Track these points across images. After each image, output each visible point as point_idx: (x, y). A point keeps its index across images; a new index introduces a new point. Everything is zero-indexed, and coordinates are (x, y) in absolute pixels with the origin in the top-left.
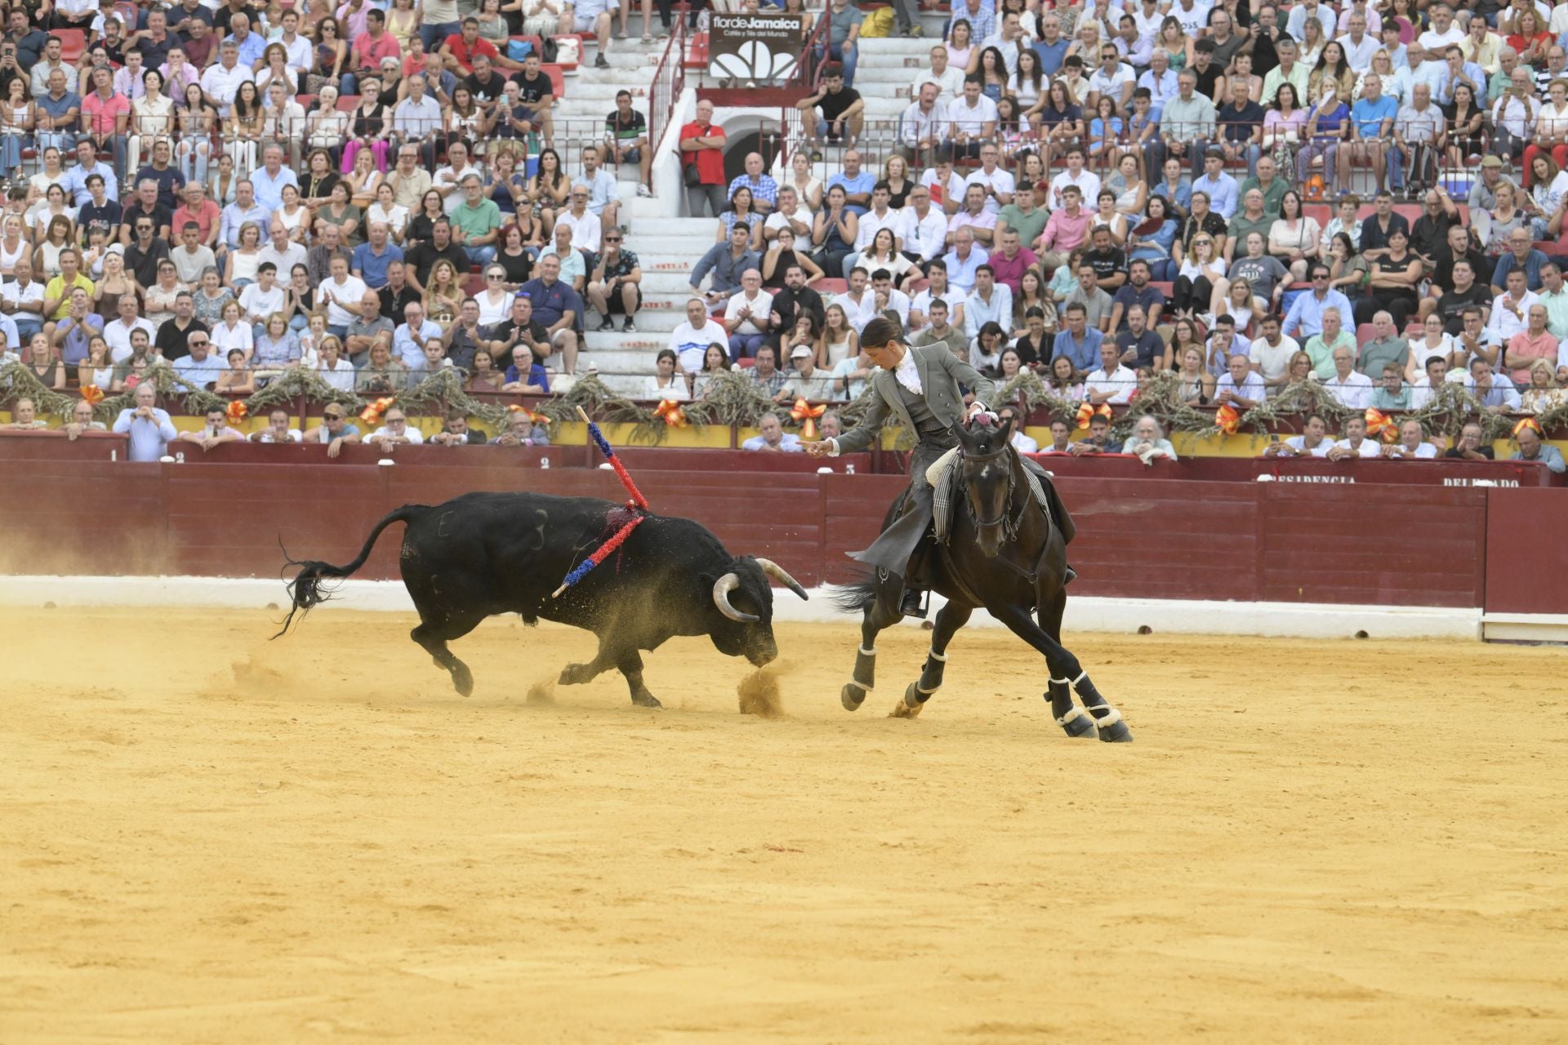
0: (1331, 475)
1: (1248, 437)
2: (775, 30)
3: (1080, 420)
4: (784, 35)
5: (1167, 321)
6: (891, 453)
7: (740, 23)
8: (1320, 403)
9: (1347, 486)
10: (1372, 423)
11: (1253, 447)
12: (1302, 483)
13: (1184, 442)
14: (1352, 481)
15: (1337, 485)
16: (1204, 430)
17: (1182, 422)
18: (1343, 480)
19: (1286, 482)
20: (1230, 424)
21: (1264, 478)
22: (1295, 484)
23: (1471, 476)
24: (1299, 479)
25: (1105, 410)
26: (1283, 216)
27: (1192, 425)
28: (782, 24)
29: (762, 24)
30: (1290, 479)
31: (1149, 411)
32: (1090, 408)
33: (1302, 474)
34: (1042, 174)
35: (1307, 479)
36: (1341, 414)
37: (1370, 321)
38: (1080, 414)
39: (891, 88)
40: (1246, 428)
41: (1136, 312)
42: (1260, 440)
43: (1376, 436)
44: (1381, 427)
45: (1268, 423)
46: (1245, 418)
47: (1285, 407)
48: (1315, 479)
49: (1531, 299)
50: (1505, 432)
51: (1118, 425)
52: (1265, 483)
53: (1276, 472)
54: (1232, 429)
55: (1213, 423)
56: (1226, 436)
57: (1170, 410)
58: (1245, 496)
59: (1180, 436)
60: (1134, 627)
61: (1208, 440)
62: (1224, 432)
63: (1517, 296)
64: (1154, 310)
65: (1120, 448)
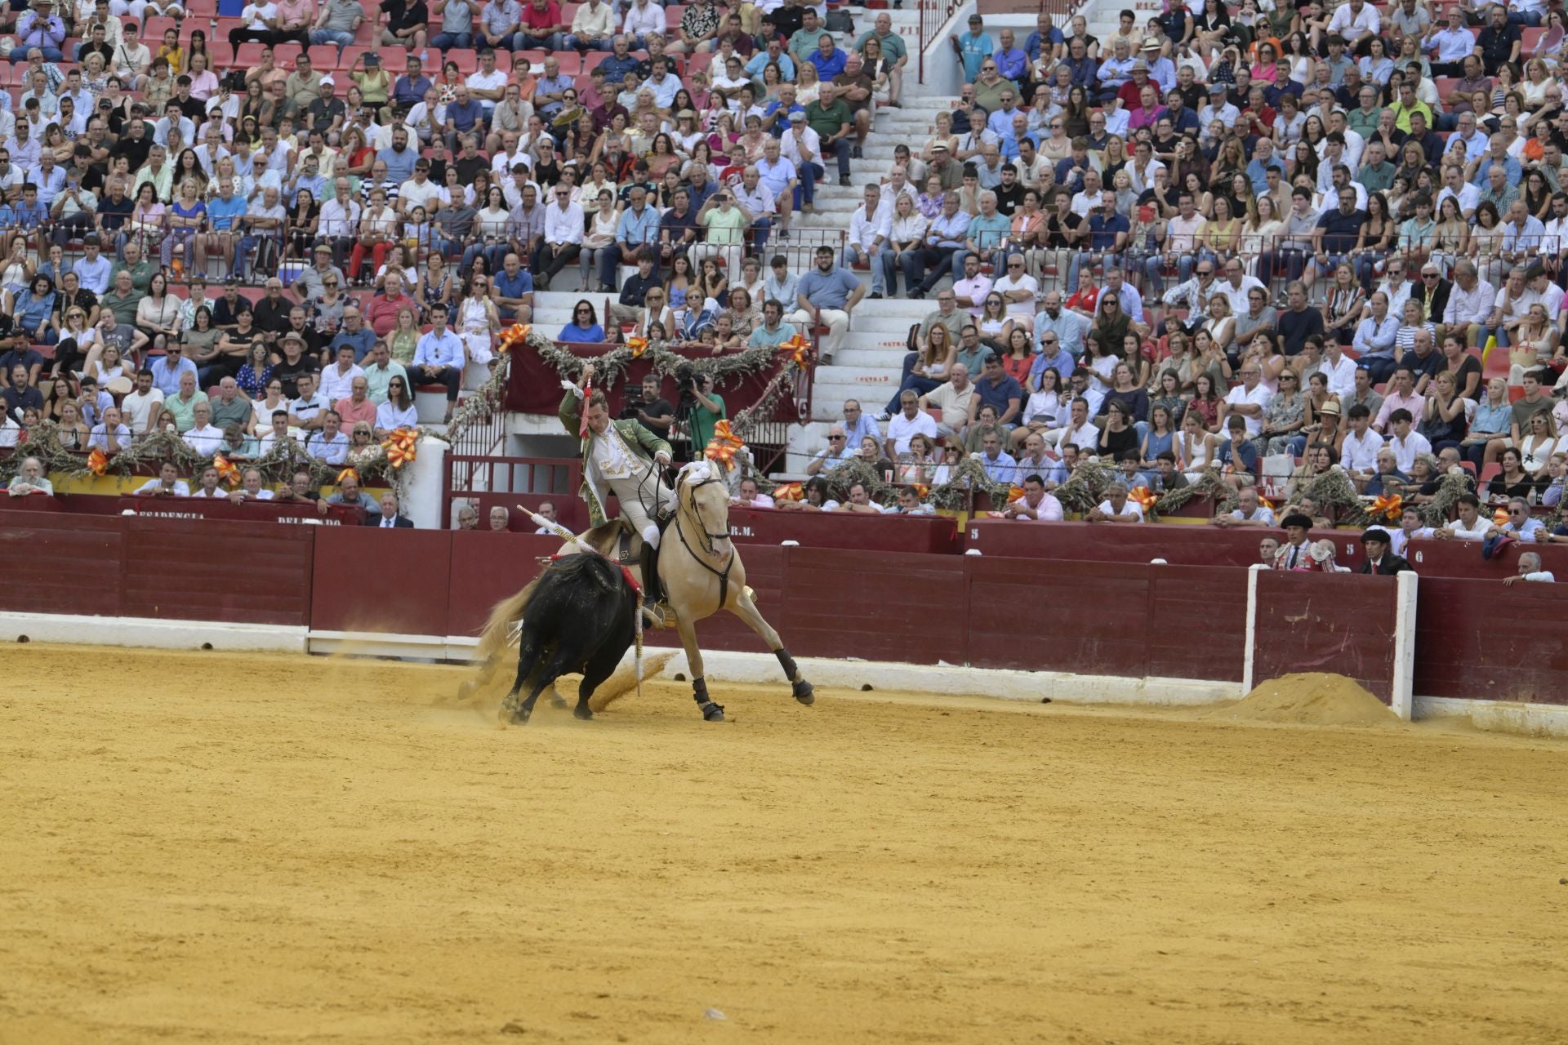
0: (184, 512)
1: (115, 478)
5: (46, 378)
8: (176, 451)
9: (197, 521)
11: (119, 487)
12: (160, 518)
14: (202, 517)
15: (189, 520)
16: (77, 471)
17: (59, 464)
18: (194, 516)
19: (145, 516)
20: (100, 467)
21: (128, 512)
22: (153, 518)
23: (301, 516)
24: (157, 514)
26: (151, 293)
27: (68, 467)
30: (149, 514)
31: (31, 454)
33: (160, 511)
35: (163, 514)
36: (193, 461)
37: (218, 383)
40: (113, 471)
41: (20, 370)
42: (125, 481)
43: (222, 480)
44: (227, 473)
45: (132, 467)
46: (113, 461)
47: (146, 454)
48: (171, 515)
50: (330, 480)
52: (127, 517)
53: (138, 509)
54: (101, 472)
55: (85, 466)
56: (97, 476)
57: (49, 455)
58: (112, 528)
59: (58, 475)
60: (14, 636)
61: (80, 480)
62: (94, 474)
63: (345, 368)
64: (35, 370)
65: (6, 485)
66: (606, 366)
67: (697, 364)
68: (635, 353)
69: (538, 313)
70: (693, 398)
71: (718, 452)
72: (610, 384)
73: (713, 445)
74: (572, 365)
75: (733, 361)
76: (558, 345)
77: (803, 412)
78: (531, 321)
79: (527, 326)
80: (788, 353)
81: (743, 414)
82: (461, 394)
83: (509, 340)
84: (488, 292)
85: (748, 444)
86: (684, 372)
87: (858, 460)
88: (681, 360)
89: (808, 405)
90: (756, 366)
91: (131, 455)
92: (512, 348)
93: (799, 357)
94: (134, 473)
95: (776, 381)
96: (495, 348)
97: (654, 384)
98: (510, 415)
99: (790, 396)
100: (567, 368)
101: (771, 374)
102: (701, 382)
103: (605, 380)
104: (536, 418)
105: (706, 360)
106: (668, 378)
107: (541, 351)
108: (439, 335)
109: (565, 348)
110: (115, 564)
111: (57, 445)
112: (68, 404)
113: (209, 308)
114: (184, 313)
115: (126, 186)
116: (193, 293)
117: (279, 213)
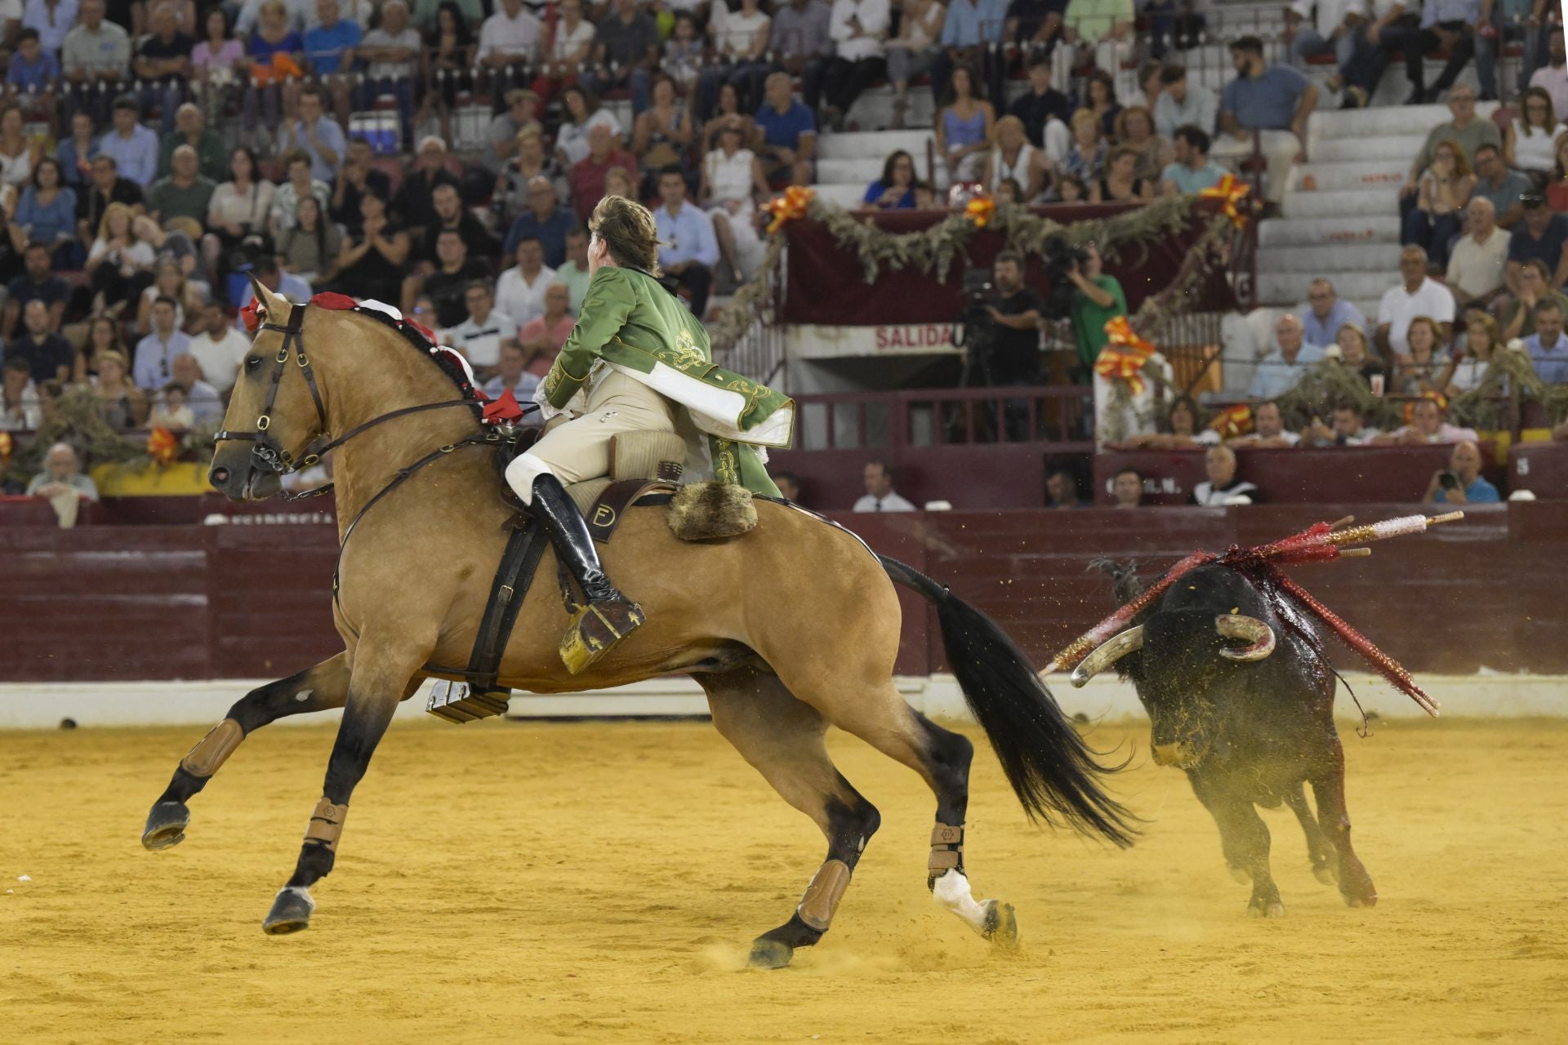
0: (300, 512)
5: (76, 321)
9: (321, 524)
11: (198, 479)
12: (264, 524)
13: (108, 477)
14: (328, 519)
15: (310, 524)
16: (133, 462)
17: (104, 451)
18: (316, 518)
19: (242, 525)
20: (167, 452)
21: (214, 519)
22: (254, 524)
24: (259, 519)
26: (232, 178)
27: (119, 454)
30: (247, 520)
31: (59, 438)
33: (263, 512)
35: (269, 519)
40: (187, 456)
41: (36, 308)
46: (184, 445)
48: (280, 519)
49: (548, 277)
51: (21, 460)
52: (215, 528)
53: (229, 512)
54: (170, 459)
55: (144, 452)
56: (163, 466)
57: (88, 438)
58: (192, 545)
59: (103, 470)
60: (54, 722)
61: (139, 473)
62: (160, 463)
63: (531, 273)
64: (58, 308)
65: (23, 488)
66: (935, 244)
67: (1075, 232)
68: (980, 222)
69: (824, 166)
70: (1072, 285)
71: (1118, 366)
72: (943, 272)
73: (1106, 356)
74: (882, 248)
75: (1130, 224)
76: (859, 217)
77: (1243, 294)
78: (813, 179)
79: (809, 190)
80: (1217, 205)
81: (1150, 304)
82: (712, 302)
83: (780, 216)
84: (743, 144)
85: (1160, 349)
86: (1055, 244)
87: (1333, 364)
88: (1050, 227)
89: (1252, 282)
90: (1165, 228)
92: (788, 225)
93: (1231, 211)
95: (1199, 250)
96: (761, 225)
97: (1012, 265)
98: (792, 328)
99: (1220, 272)
100: (874, 252)
101: (1189, 238)
102: (1083, 258)
103: (935, 267)
104: (831, 331)
105: (1089, 223)
106: (1031, 259)
107: (833, 228)
108: (673, 215)
109: (870, 221)
110: (200, 600)
111: (99, 423)
112: (110, 358)
113: (320, 195)
114: (281, 205)
115: (179, 15)
116: (292, 174)
117: (411, 40)
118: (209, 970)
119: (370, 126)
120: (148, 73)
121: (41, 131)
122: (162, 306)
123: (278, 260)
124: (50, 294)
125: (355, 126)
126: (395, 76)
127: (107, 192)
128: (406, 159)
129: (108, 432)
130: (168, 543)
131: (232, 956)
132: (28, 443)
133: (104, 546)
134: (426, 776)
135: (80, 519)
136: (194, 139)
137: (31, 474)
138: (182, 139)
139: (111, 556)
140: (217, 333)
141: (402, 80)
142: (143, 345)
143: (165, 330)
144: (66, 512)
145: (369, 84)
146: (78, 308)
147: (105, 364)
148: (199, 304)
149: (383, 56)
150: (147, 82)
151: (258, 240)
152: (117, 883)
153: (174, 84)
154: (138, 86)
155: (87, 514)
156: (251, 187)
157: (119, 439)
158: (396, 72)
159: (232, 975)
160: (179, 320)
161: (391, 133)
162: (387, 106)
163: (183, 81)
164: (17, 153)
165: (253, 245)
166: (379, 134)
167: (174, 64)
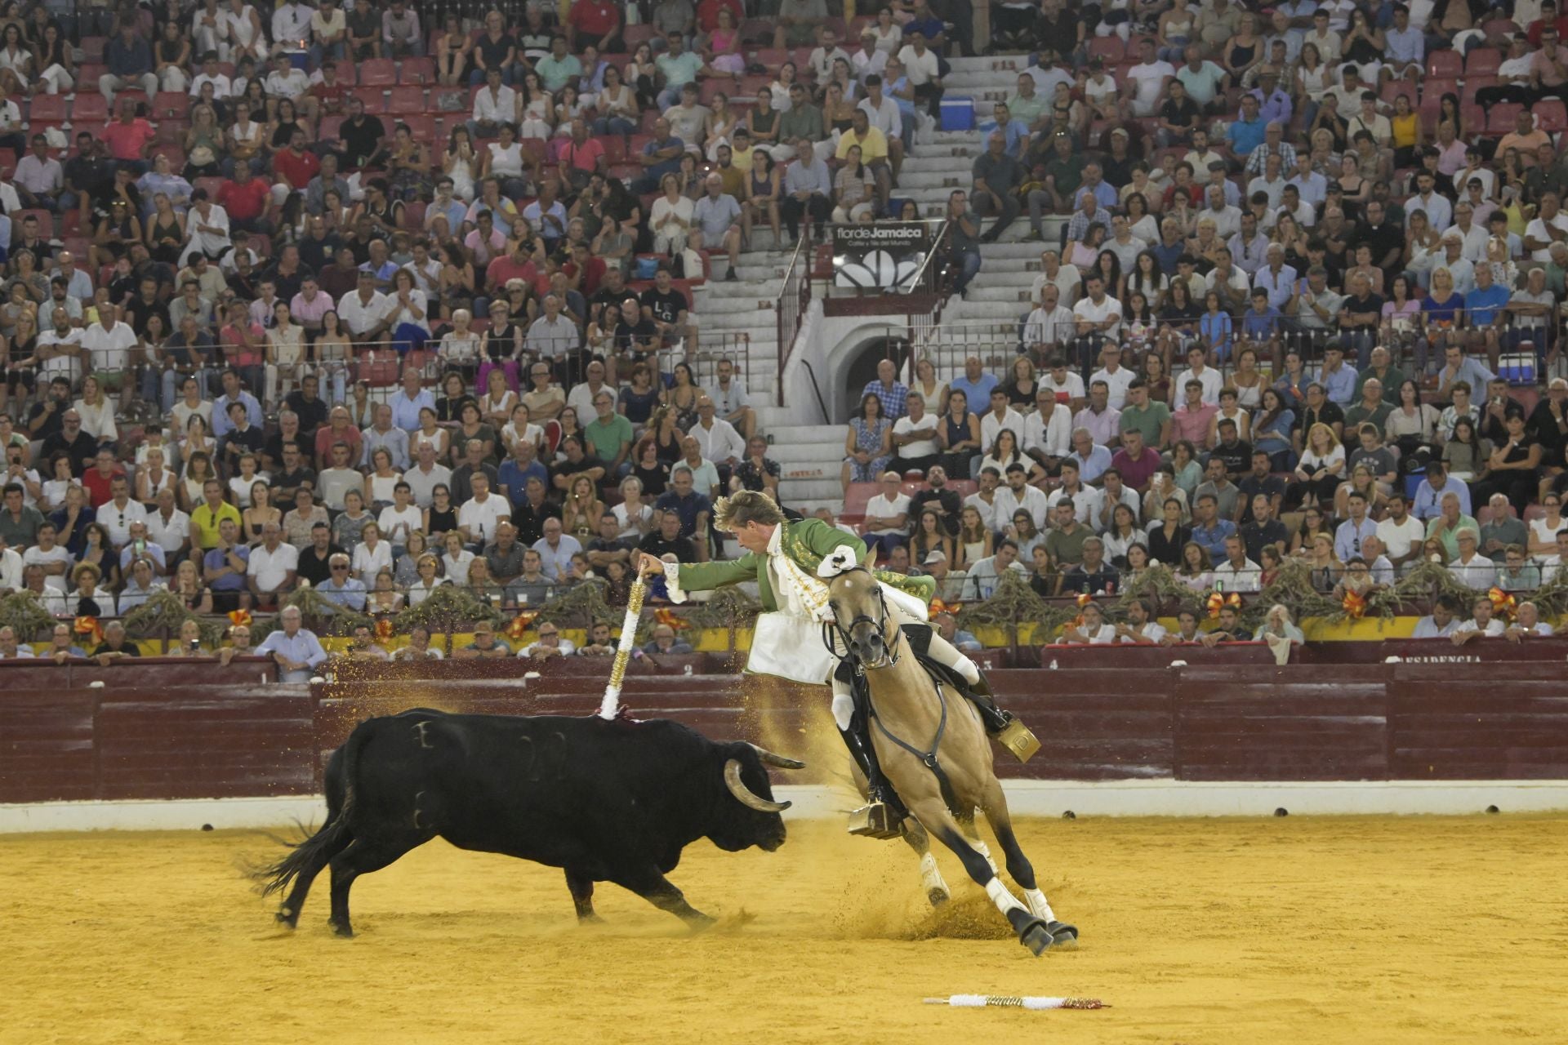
0: (1457, 655)
1: (1374, 621)
2: (897, 239)
3: (1211, 609)
4: (907, 243)
5: (1292, 510)
6: (1026, 648)
7: (863, 233)
8: (1444, 585)
9: (1473, 664)
10: (1497, 603)
11: (1380, 629)
12: (1429, 664)
13: (1313, 627)
14: (1478, 660)
15: (1464, 663)
16: (1331, 616)
17: (1310, 608)
18: (1469, 659)
19: (1413, 663)
20: (1358, 609)
21: (1391, 660)
22: (1422, 664)
24: (1426, 660)
25: (1235, 599)
27: (1322, 610)
28: (904, 233)
29: (885, 233)
30: (1417, 660)
31: (1277, 598)
32: (1220, 597)
33: (1429, 654)
34: (1163, 372)
35: (1434, 659)
36: (1464, 595)
37: (1487, 503)
38: (1211, 603)
39: (1014, 292)
40: (1373, 612)
41: (1260, 502)
42: (1387, 623)
43: (1501, 615)
44: (1505, 607)
45: (1392, 604)
46: (1373, 601)
47: (1411, 590)
48: (1442, 659)
51: (1249, 613)
52: (1393, 665)
53: (1403, 654)
54: (1360, 614)
55: (1341, 608)
56: (1354, 619)
57: (1298, 597)
58: (1375, 678)
59: (1307, 622)
60: (1271, 811)
61: (1336, 624)
62: (1352, 616)
64: (1277, 500)
65: (1251, 636)
91: (1392, 592)
94: (1397, 613)
110: (1382, 720)
111: (1307, 586)
112: (1319, 537)
113: (1474, 416)
114: (1446, 423)
115: (1371, 280)
116: (1455, 399)
117: (1547, 299)
118: (1380, 998)
119: (1514, 363)
120: (1345, 322)
121: (1267, 365)
122: (1355, 500)
123: (1444, 465)
124: (1270, 488)
125: (1502, 364)
126: (1533, 327)
127: (1316, 411)
128: (1541, 388)
129: (1314, 594)
130: (1358, 677)
131: (1396, 988)
132: (1253, 601)
133: (1309, 679)
134: (1548, 854)
135: (1291, 659)
136: (1382, 374)
137: (1255, 625)
138: (1373, 373)
139: (1315, 686)
140: (1399, 518)
141: (1538, 329)
142: (1341, 527)
143: (1358, 518)
144: (1281, 653)
145: (1514, 331)
146: (1292, 499)
147: (1318, 541)
148: (1385, 498)
149: (1525, 310)
150: (1345, 330)
151: (1426, 449)
152: (1313, 932)
153: (1366, 332)
154: (1339, 333)
155: (1298, 654)
156: (1416, 409)
157: (1321, 599)
158: (1534, 323)
159: (1397, 1002)
160: (1368, 510)
161: (1530, 369)
162: (1527, 349)
163: (1373, 328)
164: (1252, 385)
165: (1424, 452)
166: (1521, 368)
167: (1368, 317)
